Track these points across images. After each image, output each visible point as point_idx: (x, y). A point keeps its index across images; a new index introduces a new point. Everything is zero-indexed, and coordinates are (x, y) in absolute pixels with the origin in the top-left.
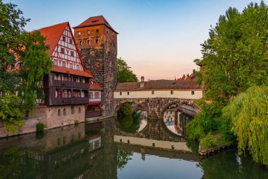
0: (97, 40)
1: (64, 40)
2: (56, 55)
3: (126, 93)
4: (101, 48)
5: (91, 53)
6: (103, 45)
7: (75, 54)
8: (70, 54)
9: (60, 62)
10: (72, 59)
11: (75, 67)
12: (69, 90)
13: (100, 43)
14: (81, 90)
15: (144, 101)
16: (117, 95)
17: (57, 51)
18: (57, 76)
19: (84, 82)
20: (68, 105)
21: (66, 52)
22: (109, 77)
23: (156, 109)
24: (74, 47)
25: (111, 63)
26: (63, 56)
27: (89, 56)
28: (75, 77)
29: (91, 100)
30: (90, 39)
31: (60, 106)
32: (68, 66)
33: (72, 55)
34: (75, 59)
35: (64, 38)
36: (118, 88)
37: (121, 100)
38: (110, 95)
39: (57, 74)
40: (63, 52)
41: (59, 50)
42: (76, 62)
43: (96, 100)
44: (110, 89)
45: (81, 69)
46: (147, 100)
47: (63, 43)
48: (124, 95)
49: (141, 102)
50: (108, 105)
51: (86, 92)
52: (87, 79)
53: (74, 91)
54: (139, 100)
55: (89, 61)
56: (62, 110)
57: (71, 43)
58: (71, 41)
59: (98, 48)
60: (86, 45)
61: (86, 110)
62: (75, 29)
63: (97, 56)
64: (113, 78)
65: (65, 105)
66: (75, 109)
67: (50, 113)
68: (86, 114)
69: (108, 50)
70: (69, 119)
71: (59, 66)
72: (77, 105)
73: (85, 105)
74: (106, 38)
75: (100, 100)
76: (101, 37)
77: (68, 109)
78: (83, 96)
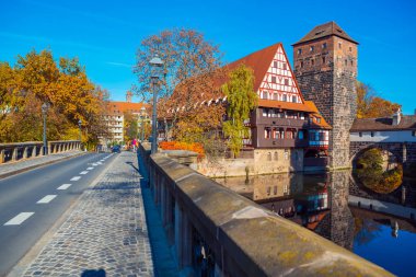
0: (324, 58)
1: (276, 66)
2: (265, 86)
3: (370, 133)
4: (329, 69)
6: (332, 65)
7: (290, 83)
8: (283, 82)
9: (270, 94)
10: (286, 89)
11: (290, 100)
12: (281, 130)
13: (328, 63)
14: (297, 129)
15: (398, 146)
17: (266, 82)
18: (267, 112)
19: (302, 118)
20: (280, 148)
21: (278, 81)
22: (342, 111)
24: (289, 73)
25: (345, 89)
26: (274, 87)
27: (312, 82)
28: (291, 113)
29: (312, 143)
30: (314, 58)
31: (271, 148)
32: (281, 99)
33: (286, 84)
34: (290, 88)
35: (276, 64)
36: (357, 125)
37: (360, 143)
39: (267, 110)
40: (274, 81)
41: (270, 80)
42: (292, 93)
43: (320, 143)
44: (343, 128)
45: (299, 100)
47: (274, 70)
48: (367, 137)
49: (392, 148)
50: (339, 151)
51: (305, 132)
52: (306, 114)
53: (288, 129)
54: (388, 144)
56: (273, 153)
57: (285, 69)
58: (285, 66)
59: (324, 69)
60: (309, 67)
61: (306, 156)
62: (294, 46)
63: (323, 81)
64: (349, 112)
65: (276, 147)
66: (290, 153)
67: (258, 156)
68: (305, 161)
69: (340, 70)
70: (282, 165)
71: (270, 100)
72: (292, 148)
73: (304, 149)
74: (336, 52)
75: (327, 143)
76: (330, 54)
77: (280, 153)
78: (301, 136)
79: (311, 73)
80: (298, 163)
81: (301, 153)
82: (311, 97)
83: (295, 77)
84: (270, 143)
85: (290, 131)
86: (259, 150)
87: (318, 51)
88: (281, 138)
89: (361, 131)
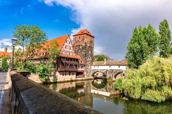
0: (83, 41)
2: (63, 49)
3: (97, 66)
4: (85, 45)
5: (80, 47)
6: (86, 43)
7: (71, 49)
8: (69, 48)
9: (64, 52)
10: (70, 50)
11: (71, 54)
13: (84, 43)
14: (74, 65)
15: (105, 71)
16: (93, 68)
18: (63, 58)
19: (75, 61)
20: (68, 71)
21: (67, 48)
22: (88, 59)
23: (111, 75)
24: (71, 45)
25: (90, 52)
26: (66, 49)
27: (79, 49)
28: (71, 59)
29: (79, 70)
30: (80, 41)
31: (64, 71)
32: (68, 54)
33: (70, 49)
34: (71, 50)
35: (67, 42)
36: (94, 64)
37: (95, 70)
38: (89, 67)
40: (66, 48)
41: (64, 47)
42: (72, 52)
43: (82, 70)
44: (89, 65)
45: (74, 55)
46: (107, 70)
47: (66, 44)
48: (96, 68)
49: (104, 71)
50: (88, 72)
51: (76, 66)
52: (77, 60)
54: (103, 70)
55: (79, 51)
56: (64, 73)
57: (70, 44)
58: (70, 43)
59: (84, 45)
60: (78, 44)
61: (76, 74)
62: (74, 36)
63: (83, 49)
64: (91, 59)
65: (66, 71)
66: (71, 73)
67: (59, 74)
68: (76, 76)
69: (88, 45)
70: (68, 77)
71: (64, 54)
72: (72, 71)
73: (76, 72)
74: (87, 39)
75: (84, 70)
76: (85, 40)
77: (67, 73)
78: (75, 67)
79: (79, 46)
80: (73, 77)
81: (75, 73)
82: (79, 54)
83: (73, 47)
84: (64, 70)
85: (71, 65)
86: (59, 72)
87: (81, 38)
88: (68, 68)
89: (95, 66)
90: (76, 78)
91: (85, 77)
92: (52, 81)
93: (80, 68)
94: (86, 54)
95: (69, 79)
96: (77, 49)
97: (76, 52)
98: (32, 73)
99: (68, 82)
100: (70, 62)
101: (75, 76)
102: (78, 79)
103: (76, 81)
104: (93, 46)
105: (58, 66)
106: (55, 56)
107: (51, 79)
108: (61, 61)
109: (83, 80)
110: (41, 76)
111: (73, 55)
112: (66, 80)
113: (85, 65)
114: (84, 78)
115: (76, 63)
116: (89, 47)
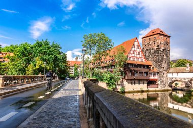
0: (155, 43)
1: (134, 47)
2: (130, 55)
3: (176, 74)
5: (152, 51)
6: (158, 46)
7: (140, 53)
8: (137, 53)
9: (132, 58)
10: (139, 56)
13: (156, 45)
14: (144, 72)
15: (189, 80)
16: (169, 76)
18: (131, 65)
19: (146, 68)
20: (137, 80)
21: (135, 53)
22: (163, 64)
24: (140, 49)
25: (164, 56)
26: (133, 55)
27: (150, 53)
28: (140, 66)
29: (151, 78)
30: (151, 43)
31: (133, 80)
32: (136, 60)
36: (171, 71)
38: (165, 75)
40: (133, 53)
41: (132, 52)
42: (141, 57)
44: (164, 72)
45: (144, 60)
46: (191, 79)
47: (133, 49)
48: (175, 76)
49: (187, 80)
50: (163, 81)
51: (147, 73)
52: (148, 67)
53: (140, 72)
54: (185, 79)
55: (150, 55)
56: (133, 82)
58: (138, 47)
59: (156, 47)
60: (149, 47)
61: (148, 83)
62: (142, 38)
63: (155, 52)
64: (167, 65)
65: (135, 80)
66: (141, 82)
67: (127, 83)
68: (148, 85)
69: (162, 48)
70: (137, 87)
71: (132, 60)
72: (142, 80)
73: (147, 80)
74: (160, 41)
75: (157, 78)
76: (158, 41)
77: (137, 82)
78: (145, 75)
79: (150, 49)
80: (144, 87)
81: (146, 82)
82: (150, 59)
83: (142, 51)
84: (132, 78)
85: (141, 73)
86: (127, 80)
87: (152, 40)
88: (137, 76)
89: (172, 73)
90: (147, 88)
91: (160, 87)
92: (119, 90)
93: (153, 76)
94: (159, 59)
95: (140, 89)
96: (147, 54)
97: (146, 57)
98: (99, 82)
99: (137, 92)
100: (139, 69)
101: (146, 85)
102: (150, 89)
103: (147, 91)
104: (169, 48)
105: (126, 74)
106: (122, 63)
107: (119, 88)
108: (129, 68)
109: (156, 91)
110: (108, 84)
111: (142, 61)
112: (135, 90)
113: (158, 73)
114: (157, 89)
115: (146, 70)
116: (163, 50)
